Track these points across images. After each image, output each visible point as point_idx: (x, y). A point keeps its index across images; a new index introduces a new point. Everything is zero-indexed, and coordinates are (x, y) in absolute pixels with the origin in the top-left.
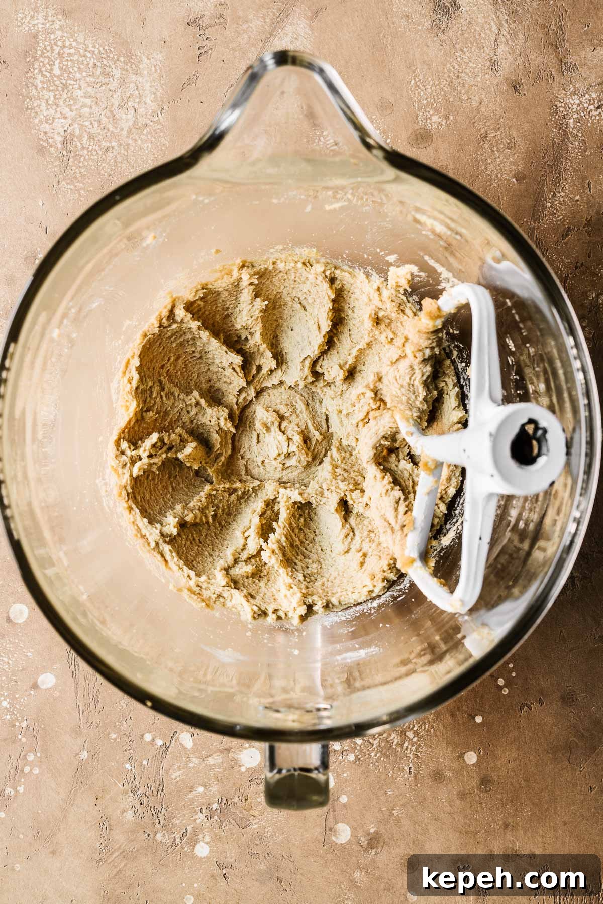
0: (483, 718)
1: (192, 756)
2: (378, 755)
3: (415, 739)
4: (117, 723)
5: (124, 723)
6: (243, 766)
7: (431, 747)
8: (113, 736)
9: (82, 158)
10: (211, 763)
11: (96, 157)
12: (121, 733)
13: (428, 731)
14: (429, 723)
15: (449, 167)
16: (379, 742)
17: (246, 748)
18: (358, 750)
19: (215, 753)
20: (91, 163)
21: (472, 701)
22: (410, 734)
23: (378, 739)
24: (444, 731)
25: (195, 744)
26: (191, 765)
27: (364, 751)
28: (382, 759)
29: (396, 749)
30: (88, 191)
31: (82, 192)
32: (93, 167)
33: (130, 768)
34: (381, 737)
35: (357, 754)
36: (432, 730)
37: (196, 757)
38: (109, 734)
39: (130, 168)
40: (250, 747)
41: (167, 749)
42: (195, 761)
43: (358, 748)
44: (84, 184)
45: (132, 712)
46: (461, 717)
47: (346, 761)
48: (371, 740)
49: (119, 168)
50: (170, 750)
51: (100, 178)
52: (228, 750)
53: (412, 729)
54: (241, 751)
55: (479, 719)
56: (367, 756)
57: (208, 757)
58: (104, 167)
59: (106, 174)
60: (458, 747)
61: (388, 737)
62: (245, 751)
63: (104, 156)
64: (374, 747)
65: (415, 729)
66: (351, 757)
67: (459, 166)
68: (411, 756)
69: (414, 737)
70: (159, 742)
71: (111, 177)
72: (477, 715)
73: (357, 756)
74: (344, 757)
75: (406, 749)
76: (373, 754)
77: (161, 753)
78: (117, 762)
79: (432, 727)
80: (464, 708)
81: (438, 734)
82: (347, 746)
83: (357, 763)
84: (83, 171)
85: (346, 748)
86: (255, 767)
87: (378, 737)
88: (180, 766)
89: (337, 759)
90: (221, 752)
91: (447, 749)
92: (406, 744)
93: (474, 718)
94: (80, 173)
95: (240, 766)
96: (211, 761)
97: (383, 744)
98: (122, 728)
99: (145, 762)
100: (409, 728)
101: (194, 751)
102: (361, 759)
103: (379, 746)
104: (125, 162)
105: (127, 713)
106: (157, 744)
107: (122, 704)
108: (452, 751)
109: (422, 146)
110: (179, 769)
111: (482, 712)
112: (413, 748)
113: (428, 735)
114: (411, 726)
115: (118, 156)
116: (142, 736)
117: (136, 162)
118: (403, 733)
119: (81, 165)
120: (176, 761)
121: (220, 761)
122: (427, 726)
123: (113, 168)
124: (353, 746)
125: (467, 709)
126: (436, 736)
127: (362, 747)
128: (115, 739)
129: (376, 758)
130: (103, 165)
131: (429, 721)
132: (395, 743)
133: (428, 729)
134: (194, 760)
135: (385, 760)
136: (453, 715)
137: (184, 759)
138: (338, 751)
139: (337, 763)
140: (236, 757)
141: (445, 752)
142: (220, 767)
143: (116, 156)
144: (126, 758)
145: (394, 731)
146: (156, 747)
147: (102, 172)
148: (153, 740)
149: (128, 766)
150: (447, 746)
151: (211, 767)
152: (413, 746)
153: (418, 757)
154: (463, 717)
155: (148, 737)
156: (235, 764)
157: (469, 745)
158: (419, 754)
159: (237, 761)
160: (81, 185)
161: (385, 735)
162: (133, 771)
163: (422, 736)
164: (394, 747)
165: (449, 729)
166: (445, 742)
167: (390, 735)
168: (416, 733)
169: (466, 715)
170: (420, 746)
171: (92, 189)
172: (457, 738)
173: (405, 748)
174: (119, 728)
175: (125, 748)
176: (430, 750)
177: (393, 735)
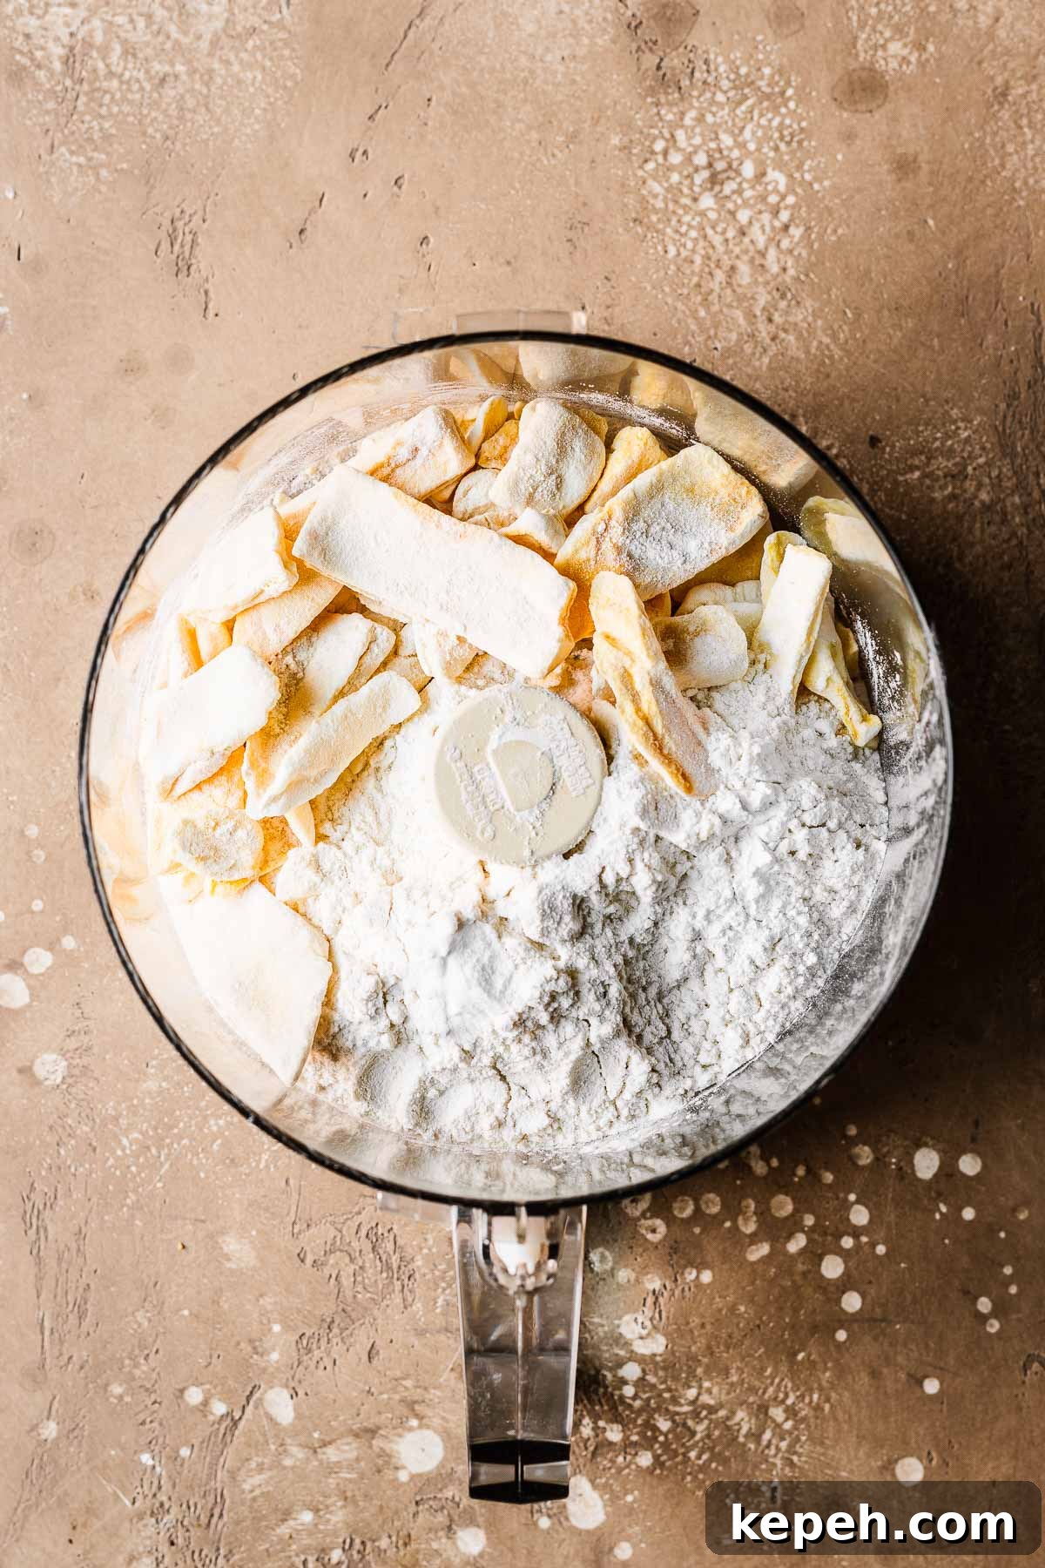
0: (941, 1384)
1: (288, 1441)
2: (705, 1457)
3: (788, 1425)
4: (127, 1362)
5: (142, 1361)
6: (404, 1467)
7: (822, 1444)
8: (117, 1389)
9: (107, 97)
10: (334, 1459)
11: (138, 96)
12: (135, 1384)
13: (818, 1408)
14: (821, 1389)
15: (920, 158)
16: (708, 1428)
17: (411, 1429)
18: (662, 1444)
19: (342, 1436)
20: (126, 109)
21: (917, 1345)
22: (777, 1413)
23: (706, 1422)
24: (854, 1411)
25: (299, 1416)
26: (288, 1462)
27: (674, 1446)
28: (714, 1465)
29: (744, 1445)
30: (116, 170)
31: (104, 173)
32: (131, 119)
33: (150, 1462)
34: (713, 1417)
35: (659, 1452)
36: (827, 1407)
37: (300, 1445)
38: (107, 1385)
39: (212, 123)
40: (420, 1427)
41: (235, 1423)
42: (297, 1453)
43: (661, 1438)
44: (108, 154)
45: (161, 1337)
46: (894, 1379)
47: (633, 1467)
48: (690, 1423)
49: (189, 124)
50: (241, 1425)
51: (144, 142)
52: (372, 1432)
53: (783, 1402)
54: (400, 1436)
55: (932, 1387)
56: (680, 1458)
57: (325, 1445)
58: (156, 118)
59: (158, 135)
60: (882, 1447)
61: (728, 1418)
62: (409, 1437)
63: (155, 95)
64: (698, 1437)
65: (789, 1402)
66: (645, 1459)
67: (944, 156)
68: (779, 1462)
69: (787, 1419)
70: (219, 1408)
71: (169, 142)
72: (926, 1377)
73: (656, 1458)
74: (629, 1457)
75: (768, 1446)
76: (693, 1454)
77: (222, 1431)
78: (123, 1449)
79: (828, 1400)
80: (900, 1359)
81: (840, 1415)
82: (638, 1434)
83: (658, 1471)
84: (107, 125)
85: (635, 1438)
86: (430, 1472)
87: (706, 1417)
88: (263, 1464)
89: (612, 1461)
90: (357, 1436)
91: (857, 1450)
92: (767, 1435)
93: (920, 1383)
94: (101, 129)
95: (397, 1468)
96: (332, 1454)
97: (717, 1433)
98: (137, 1372)
99: (185, 1452)
100: (775, 1399)
101: (295, 1431)
102: (668, 1464)
103: (709, 1436)
104: (203, 110)
105: (151, 1340)
106: (214, 1411)
107: (139, 1318)
108: (868, 1456)
109: (862, 107)
110: (261, 1468)
111: (940, 1372)
112: (784, 1445)
113: (817, 1418)
114: (781, 1396)
115: (188, 96)
116: (182, 1391)
117: (227, 111)
118: (763, 1409)
119: (104, 111)
120: (253, 1452)
121: (355, 1454)
122: (815, 1397)
123: (176, 122)
124: (649, 1434)
125: (905, 1363)
126: (836, 1419)
127: (670, 1436)
128: (120, 1398)
129: (701, 1462)
130: (154, 114)
131: (820, 1385)
132: (744, 1431)
133: (818, 1404)
134: (294, 1450)
135: (720, 1468)
136: (875, 1374)
137: (273, 1447)
138: (615, 1444)
139: (613, 1471)
140: (387, 1447)
141: (852, 1453)
142: (351, 1468)
143: (182, 97)
144: (143, 1441)
145: (741, 1404)
146: (211, 1418)
147: (150, 131)
148: (205, 1403)
149: (146, 1459)
150: (859, 1443)
151: (332, 1469)
152: (783, 1439)
153: (792, 1464)
154: (897, 1381)
155: (194, 1396)
156: (385, 1463)
157: (906, 1442)
158: (795, 1458)
159: (390, 1456)
160: (103, 156)
161: (722, 1413)
162: (158, 1469)
163: (804, 1419)
164: (741, 1439)
165: (863, 1404)
166: (855, 1432)
167: (733, 1413)
168: (791, 1412)
169: (903, 1376)
170: (798, 1440)
171: (125, 166)
172: (880, 1427)
173: (764, 1443)
174: (130, 1372)
175: (141, 1417)
176: (819, 1449)
177: (741, 1414)
